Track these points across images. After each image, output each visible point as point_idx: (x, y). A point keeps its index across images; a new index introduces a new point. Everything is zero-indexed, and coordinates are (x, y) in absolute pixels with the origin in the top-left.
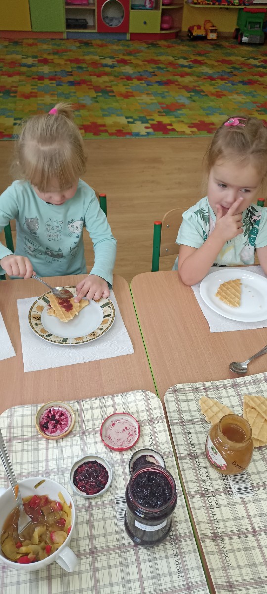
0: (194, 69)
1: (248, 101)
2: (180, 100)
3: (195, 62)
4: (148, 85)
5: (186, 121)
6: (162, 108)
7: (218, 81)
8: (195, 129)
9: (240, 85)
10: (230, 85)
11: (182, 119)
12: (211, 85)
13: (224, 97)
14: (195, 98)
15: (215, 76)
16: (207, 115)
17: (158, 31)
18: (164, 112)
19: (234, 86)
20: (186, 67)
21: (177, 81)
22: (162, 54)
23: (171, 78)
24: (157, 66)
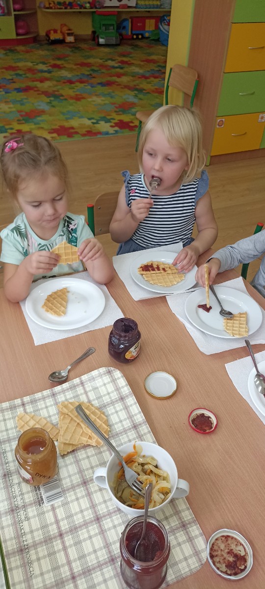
0: (53, 74)
1: (107, 102)
2: (39, 106)
3: (55, 66)
4: (6, 93)
5: (46, 127)
6: (21, 116)
7: (78, 84)
8: (55, 135)
9: (99, 87)
10: (89, 87)
11: (42, 125)
12: (70, 88)
13: (83, 101)
14: (54, 103)
15: (74, 80)
16: (67, 119)
17: (14, 36)
18: (23, 120)
19: (93, 88)
20: (45, 72)
21: (37, 87)
22: (20, 60)
23: (31, 84)
24: (16, 72)
